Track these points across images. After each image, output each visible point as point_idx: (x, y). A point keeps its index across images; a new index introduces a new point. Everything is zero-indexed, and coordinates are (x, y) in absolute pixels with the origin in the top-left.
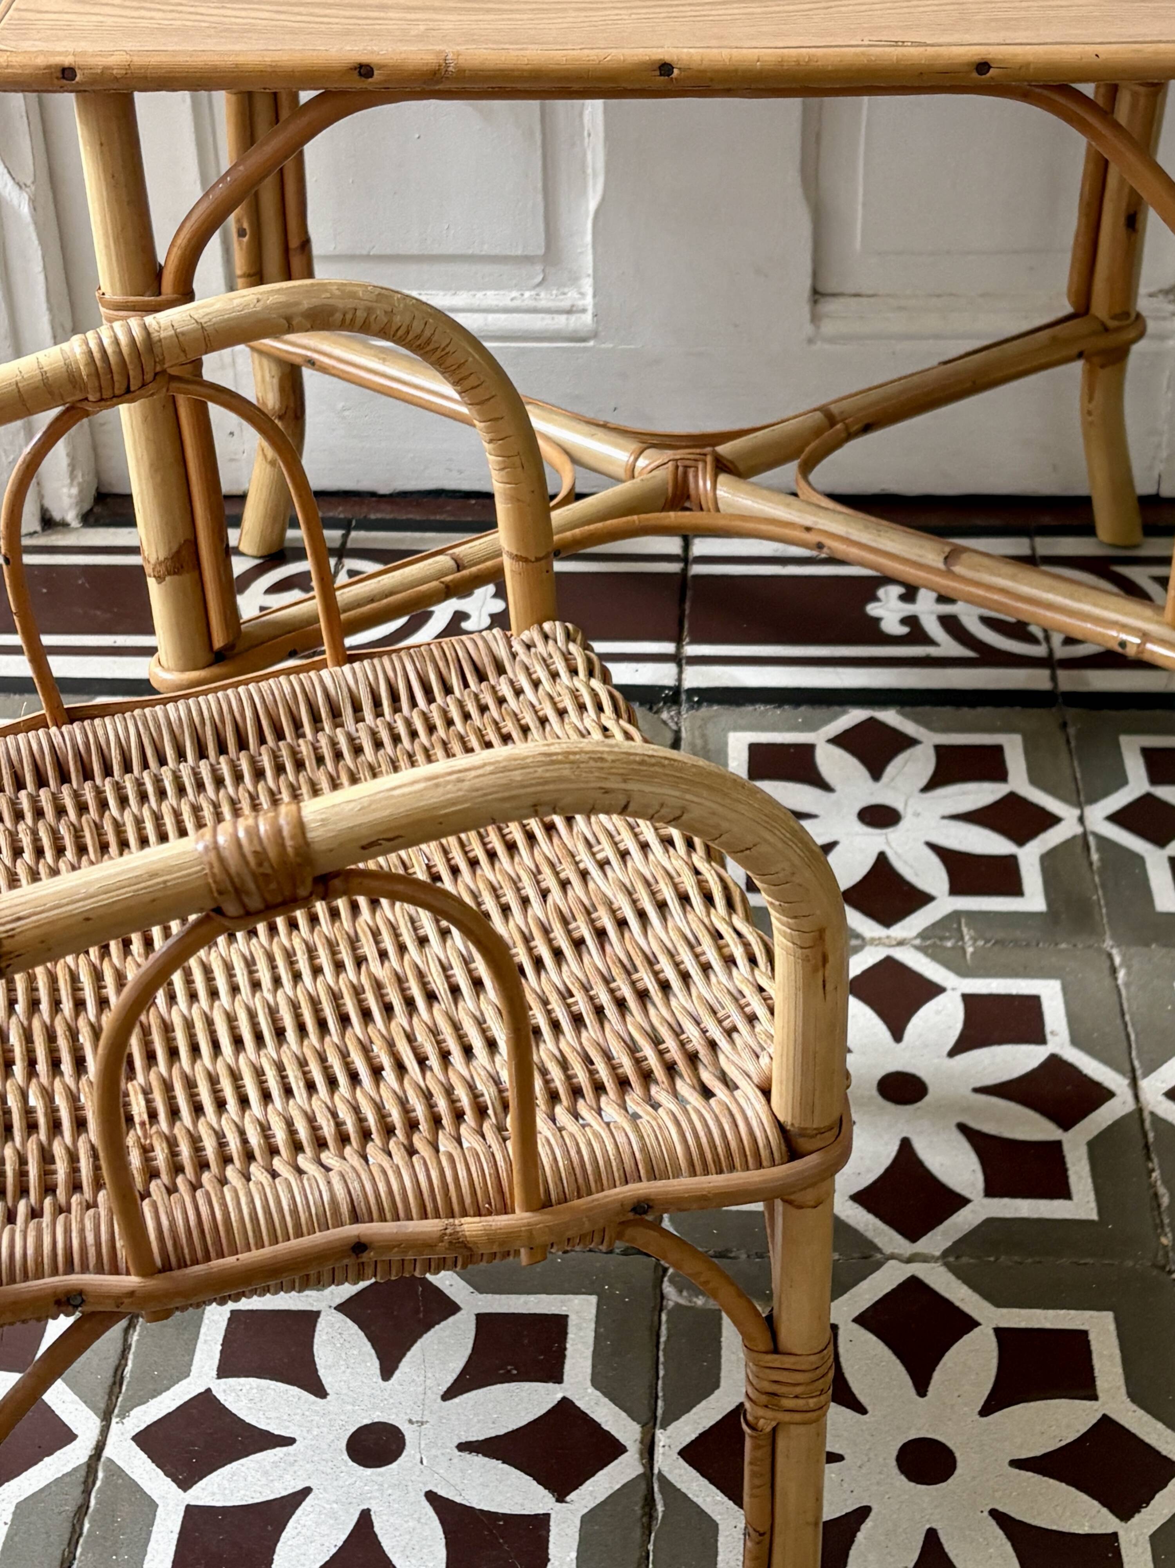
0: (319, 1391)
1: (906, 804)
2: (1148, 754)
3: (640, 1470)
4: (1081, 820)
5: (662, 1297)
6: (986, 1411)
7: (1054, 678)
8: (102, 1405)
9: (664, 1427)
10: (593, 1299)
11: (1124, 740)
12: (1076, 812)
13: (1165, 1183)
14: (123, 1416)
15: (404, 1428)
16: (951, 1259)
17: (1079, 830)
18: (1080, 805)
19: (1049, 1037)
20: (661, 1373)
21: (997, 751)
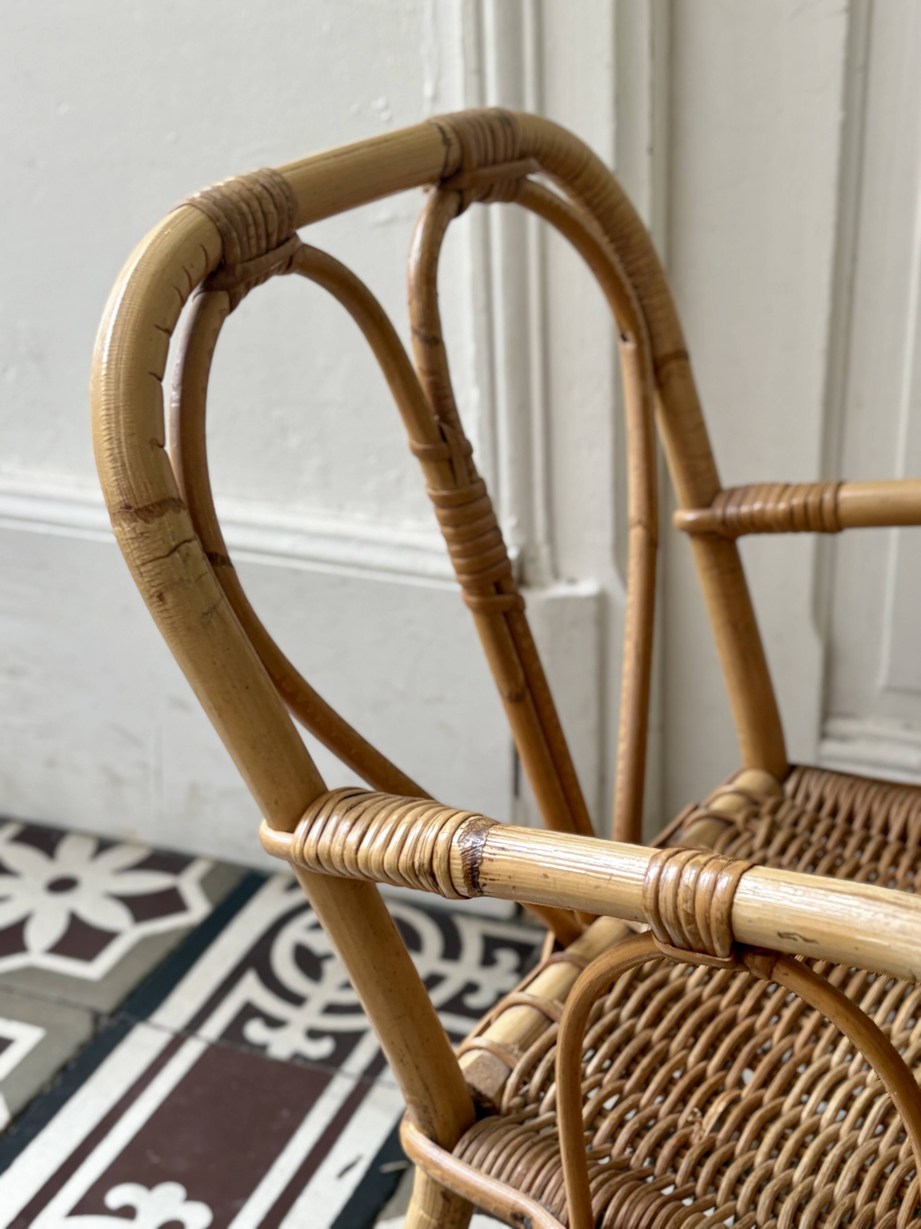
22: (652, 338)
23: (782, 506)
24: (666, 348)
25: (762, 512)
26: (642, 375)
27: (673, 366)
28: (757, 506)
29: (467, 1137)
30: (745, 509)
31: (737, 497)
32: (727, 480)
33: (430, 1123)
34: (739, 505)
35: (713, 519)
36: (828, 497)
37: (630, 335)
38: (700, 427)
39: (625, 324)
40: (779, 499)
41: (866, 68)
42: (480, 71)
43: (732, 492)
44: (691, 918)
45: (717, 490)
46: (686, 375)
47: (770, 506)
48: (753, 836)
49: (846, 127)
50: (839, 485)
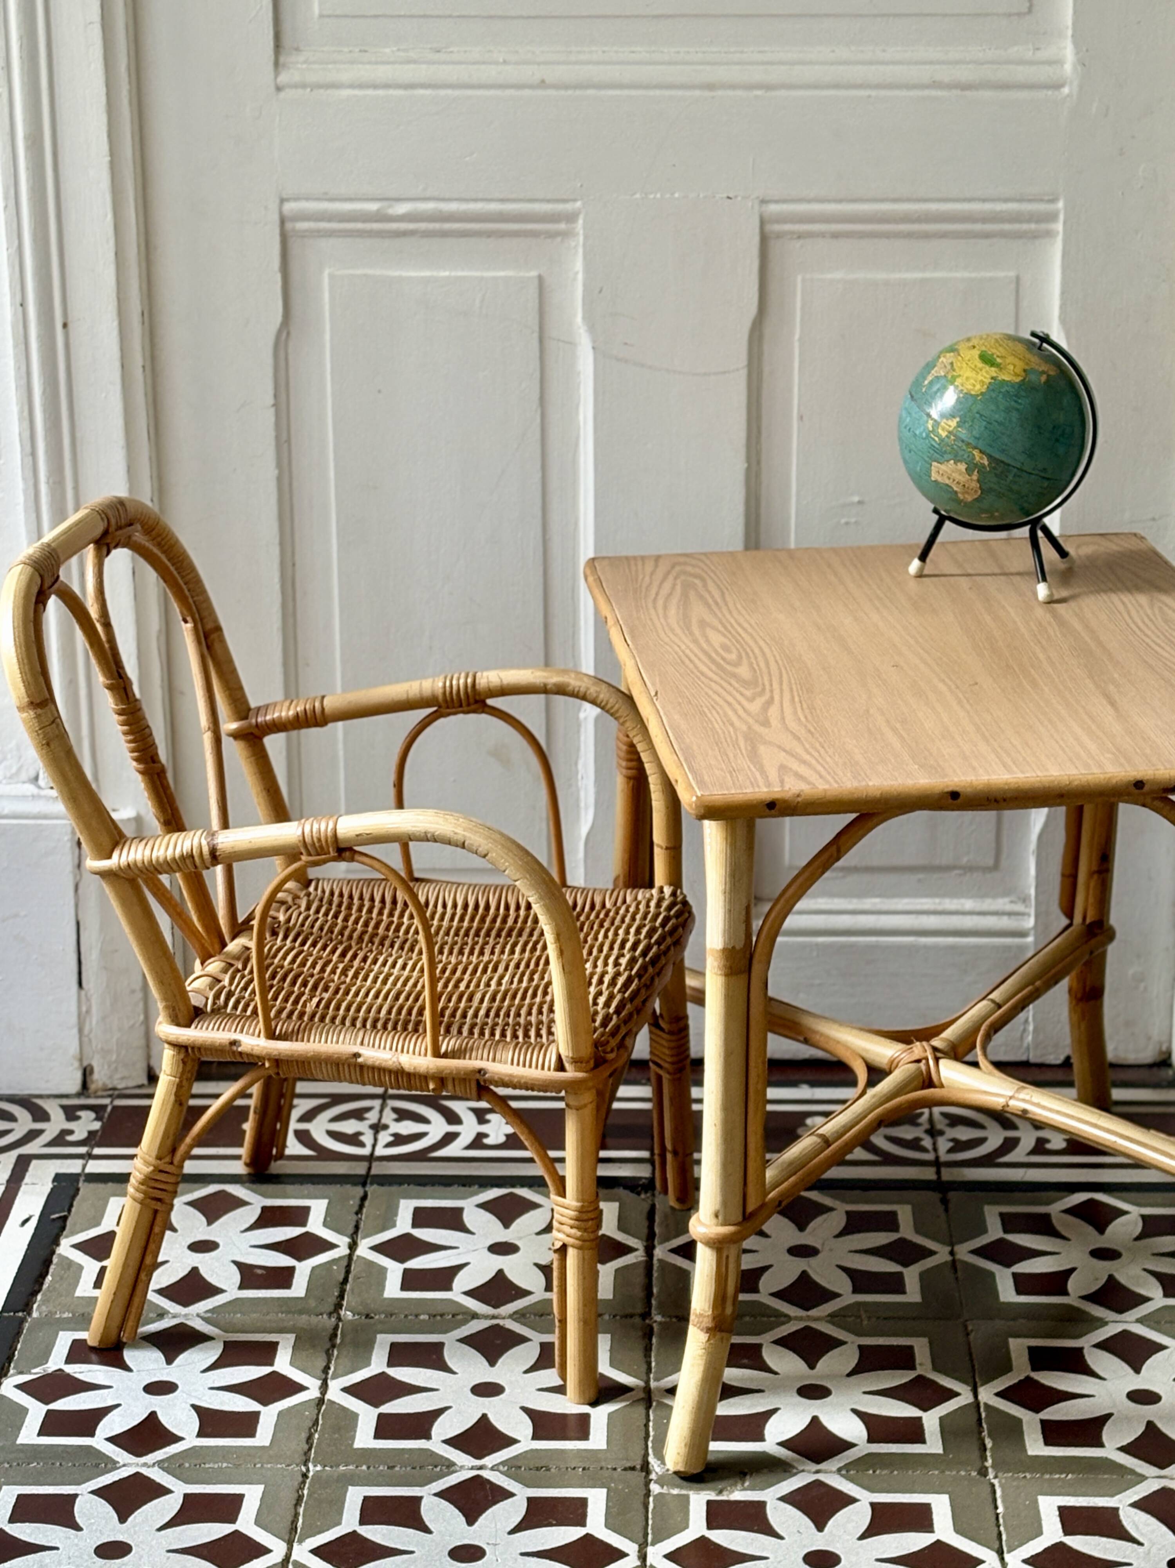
0: (427, 1530)
1: (823, 1244)
2: (1002, 1215)
3: (638, 1563)
4: (952, 1253)
5: (649, 1491)
6: (863, 1537)
7: (938, 1173)
8: (287, 1538)
9: (653, 1544)
10: (604, 1491)
11: (987, 1209)
12: (949, 1249)
13: (990, 1436)
14: (300, 1542)
15: (484, 1546)
16: (844, 1472)
17: (949, 1258)
18: (952, 1245)
19: (918, 1366)
20: (650, 1522)
21: (893, 1215)
22: (201, 619)
23: (291, 713)
24: (210, 626)
25: (280, 717)
26: (199, 642)
27: (214, 636)
28: (276, 715)
29: (196, 1021)
30: (268, 718)
31: (262, 711)
32: (253, 704)
33: (177, 1016)
34: (265, 715)
35: (250, 726)
36: (317, 704)
37: (189, 619)
38: (234, 671)
39: (185, 612)
40: (289, 709)
41: (288, 441)
42: (33, 454)
43: (258, 709)
44: (319, 840)
45: (249, 709)
46: (222, 640)
47: (284, 714)
48: (299, 907)
49: (279, 479)
50: (323, 697)
